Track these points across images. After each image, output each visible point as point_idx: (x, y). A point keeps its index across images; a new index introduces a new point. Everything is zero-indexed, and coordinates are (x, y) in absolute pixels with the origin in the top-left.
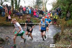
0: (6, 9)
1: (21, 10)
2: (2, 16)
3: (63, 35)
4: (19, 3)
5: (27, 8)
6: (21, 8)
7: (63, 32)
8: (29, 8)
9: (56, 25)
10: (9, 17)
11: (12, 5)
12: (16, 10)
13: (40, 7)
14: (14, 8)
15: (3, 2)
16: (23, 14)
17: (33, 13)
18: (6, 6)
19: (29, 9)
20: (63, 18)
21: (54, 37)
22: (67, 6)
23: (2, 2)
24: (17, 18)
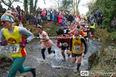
0: (16, 13)
3: (104, 55)
4: (36, 4)
7: (103, 51)
9: (94, 39)
11: (26, 6)
13: (68, 10)
14: (29, 10)
15: (12, 2)
16: (42, 21)
20: (104, 28)
21: (89, 59)
22: (112, 8)
23: (10, 2)
24: (33, 27)
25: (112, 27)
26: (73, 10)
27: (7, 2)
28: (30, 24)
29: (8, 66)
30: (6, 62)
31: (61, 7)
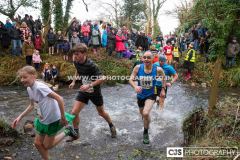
0: (26, 30)
1: (76, 34)
2: (12, 53)
3: (217, 116)
4: (67, 11)
5: (96, 25)
6: (76, 27)
7: (214, 108)
8: (100, 26)
9: (193, 84)
10: (34, 55)
11: (46, 16)
12: (60, 32)
13: (137, 24)
14: (53, 25)
15: (16, 7)
17: (113, 43)
18: (25, 20)
19: (102, 31)
20: (214, 60)
21: (184, 125)
22: (229, 19)
23: (12, 7)
24: (63, 60)
25: (229, 58)
26: (147, 24)
27: (5, 8)
28: (55, 54)
29: (8, 144)
30: (4, 135)
31: (122, 18)
